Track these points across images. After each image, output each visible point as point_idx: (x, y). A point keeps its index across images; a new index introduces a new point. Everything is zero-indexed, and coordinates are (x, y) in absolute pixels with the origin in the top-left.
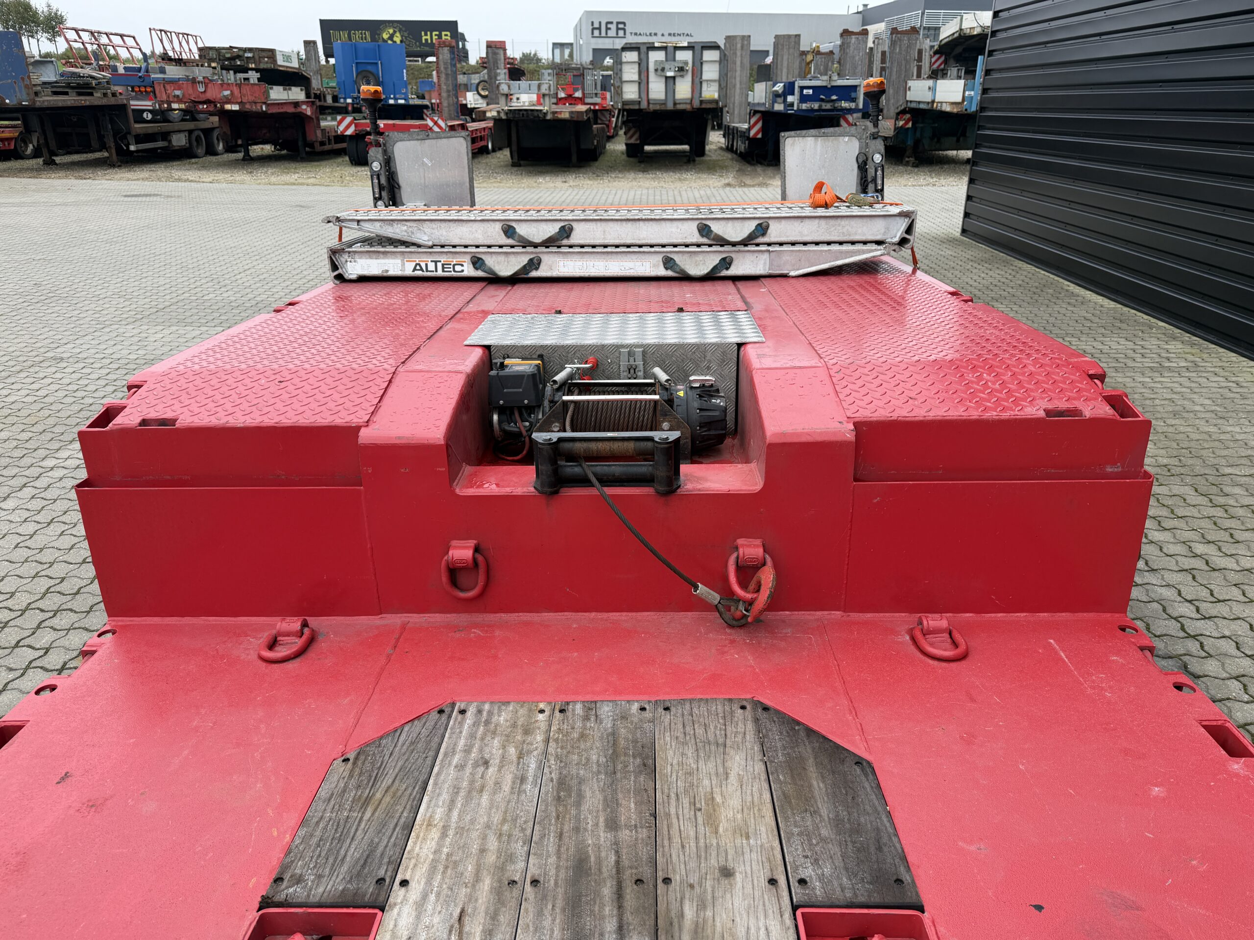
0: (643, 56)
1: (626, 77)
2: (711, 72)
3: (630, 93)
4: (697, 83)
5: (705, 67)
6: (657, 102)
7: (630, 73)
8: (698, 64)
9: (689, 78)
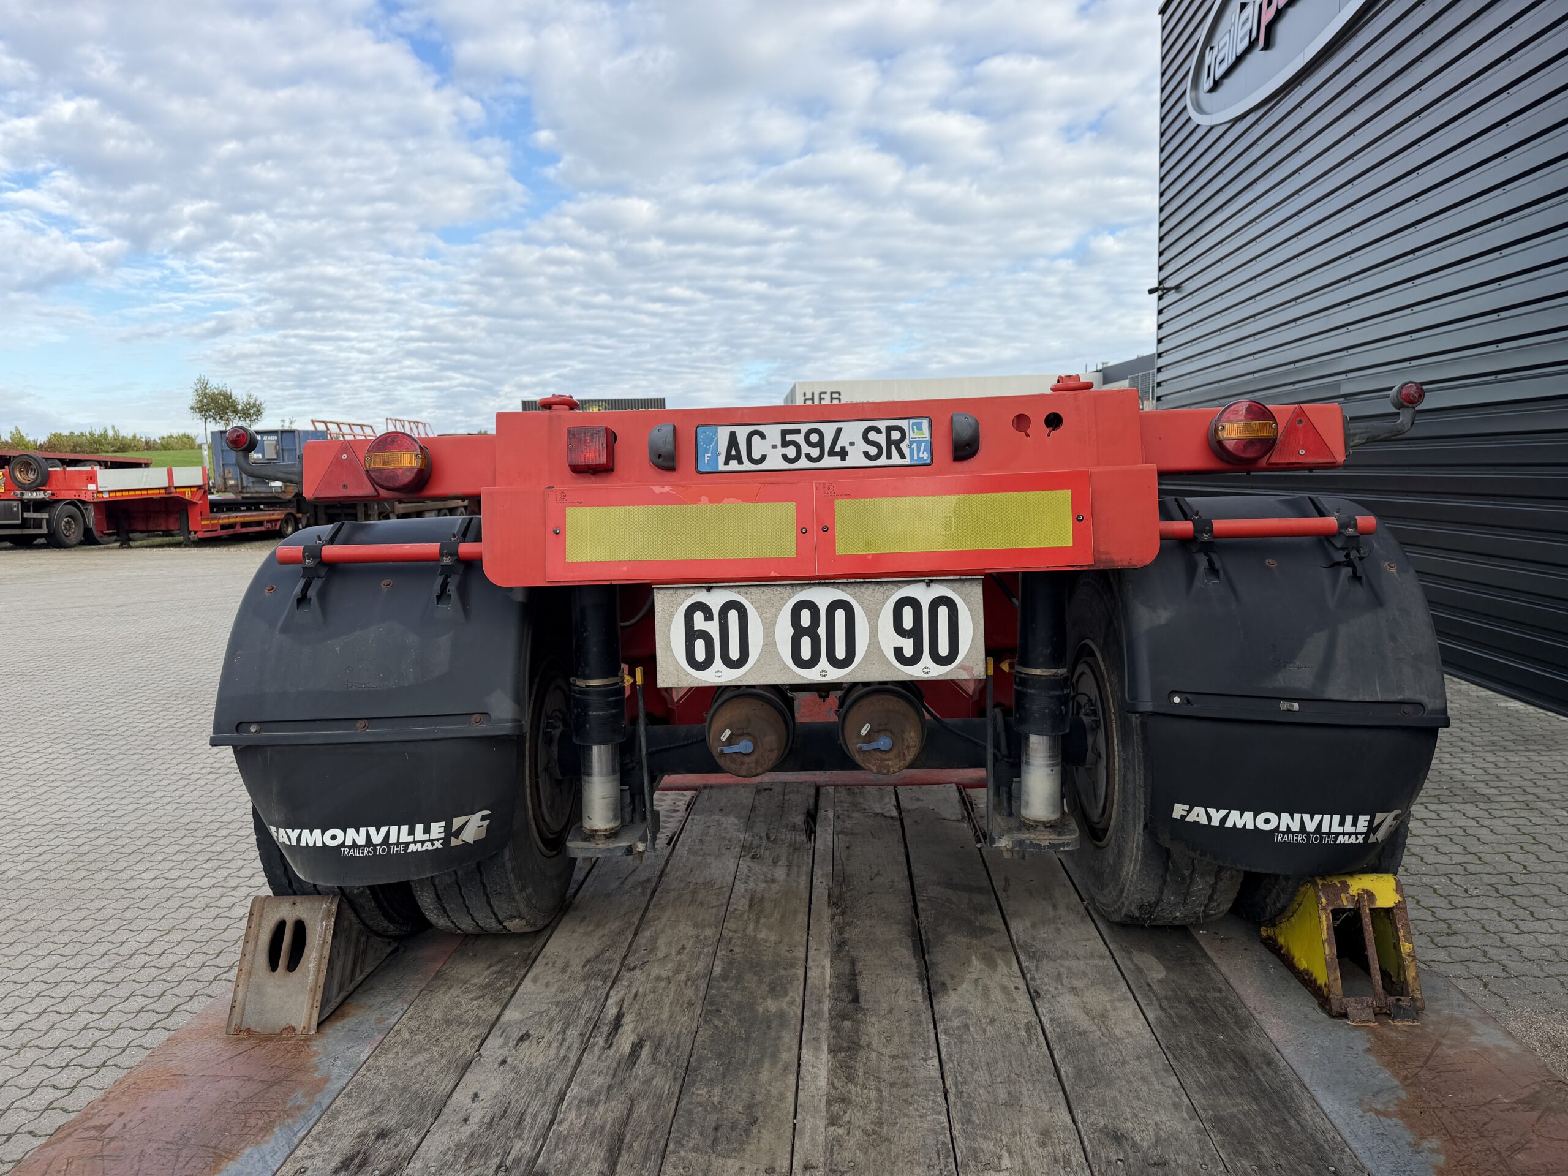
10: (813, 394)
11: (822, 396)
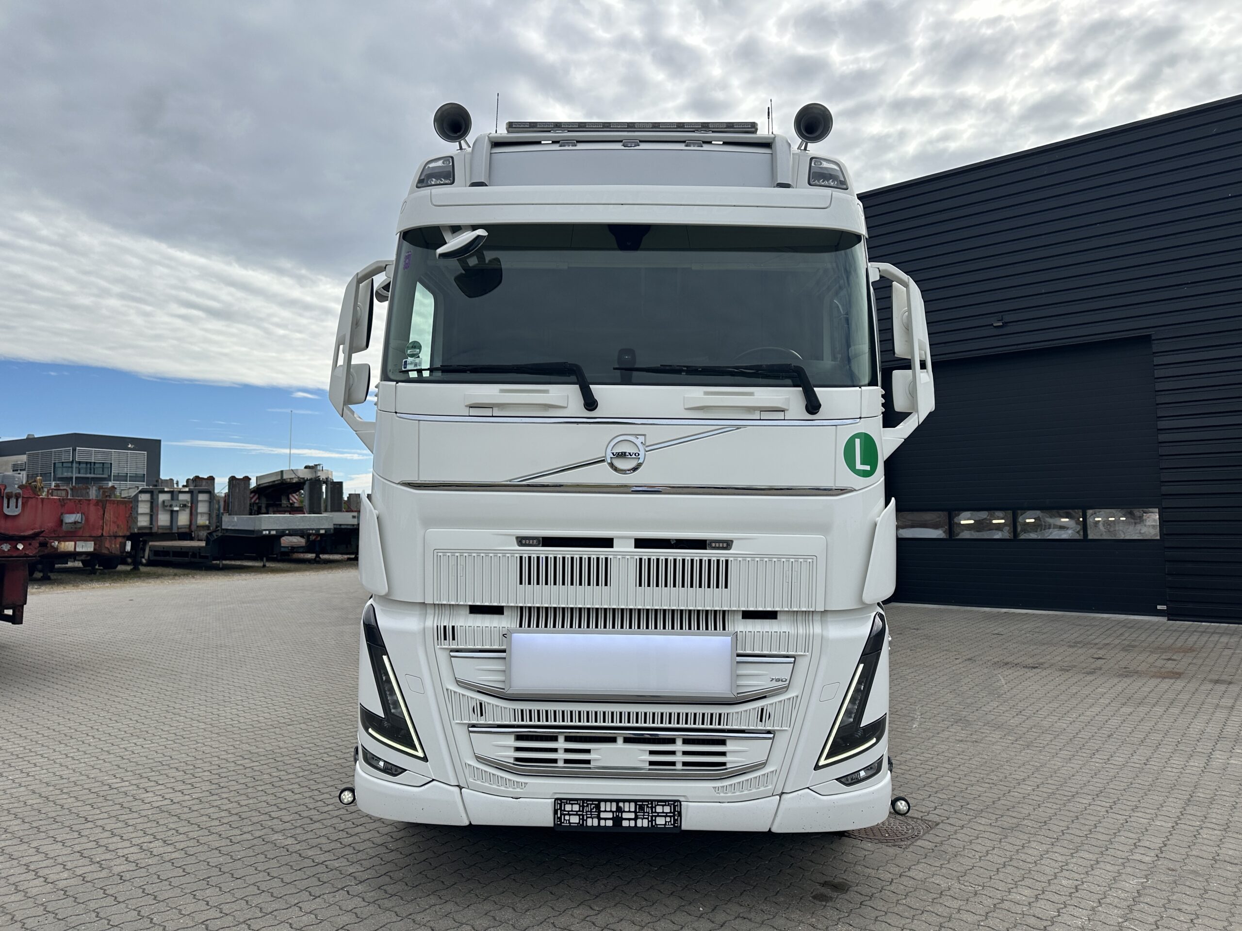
0: (155, 497)
1: (140, 511)
2: (202, 508)
3: (143, 521)
4: (193, 515)
5: (200, 505)
6: (163, 527)
7: (143, 508)
8: (194, 502)
9: (188, 511)
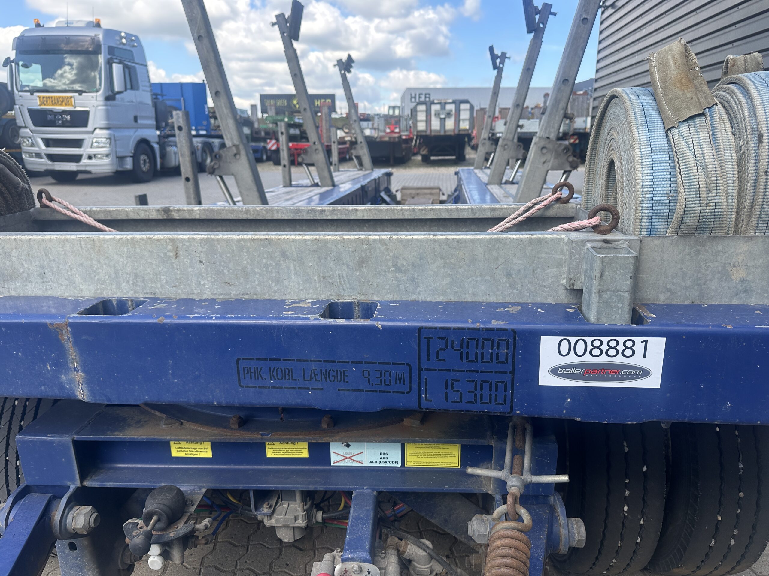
10: (415, 95)
11: (421, 96)
